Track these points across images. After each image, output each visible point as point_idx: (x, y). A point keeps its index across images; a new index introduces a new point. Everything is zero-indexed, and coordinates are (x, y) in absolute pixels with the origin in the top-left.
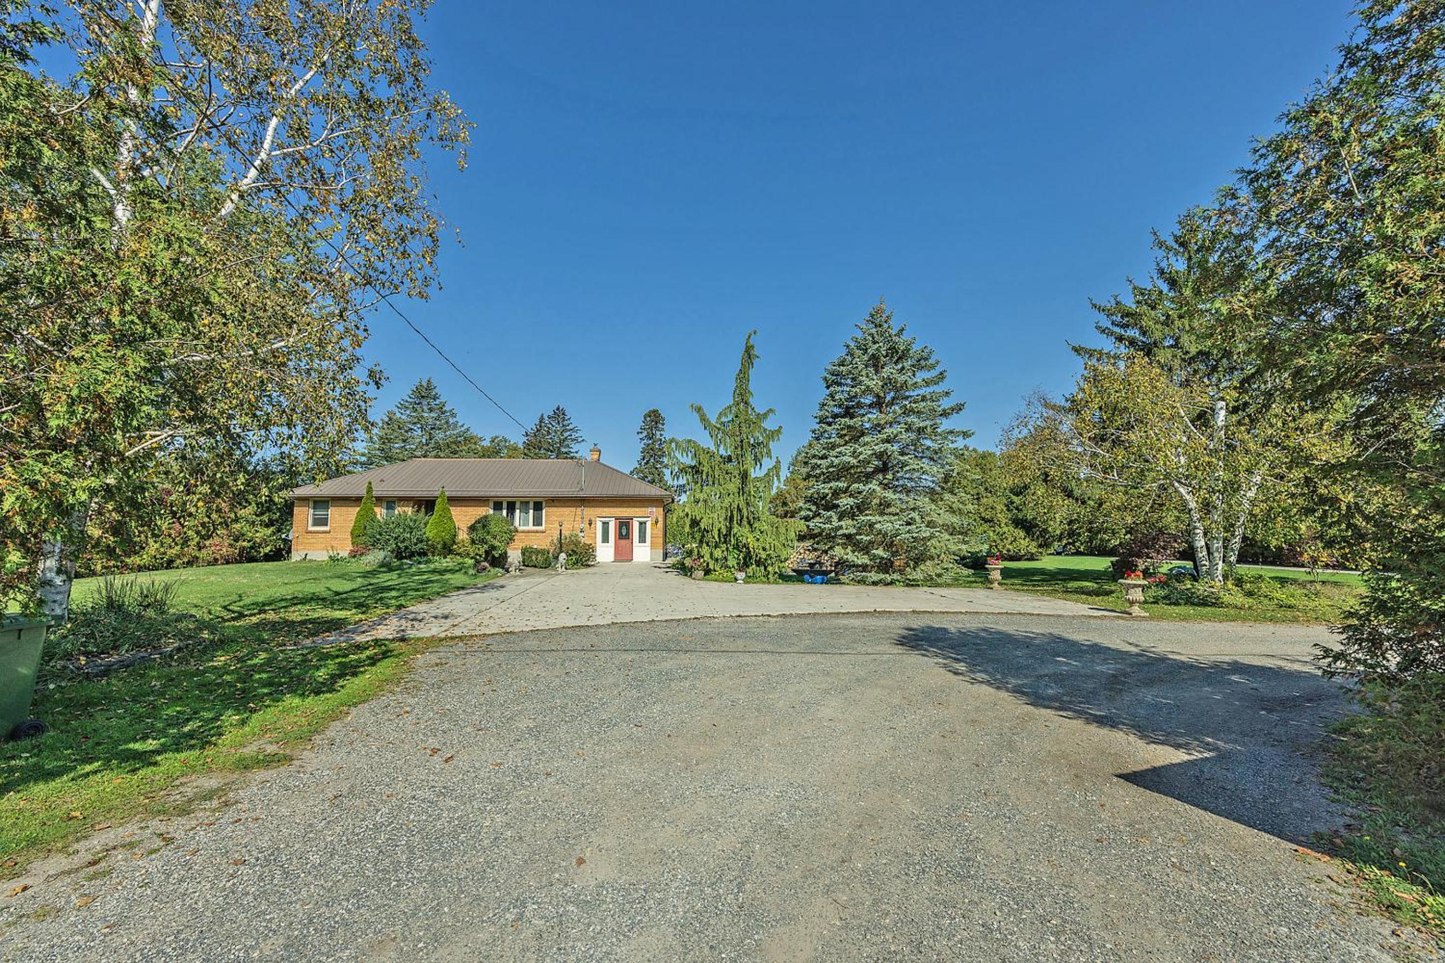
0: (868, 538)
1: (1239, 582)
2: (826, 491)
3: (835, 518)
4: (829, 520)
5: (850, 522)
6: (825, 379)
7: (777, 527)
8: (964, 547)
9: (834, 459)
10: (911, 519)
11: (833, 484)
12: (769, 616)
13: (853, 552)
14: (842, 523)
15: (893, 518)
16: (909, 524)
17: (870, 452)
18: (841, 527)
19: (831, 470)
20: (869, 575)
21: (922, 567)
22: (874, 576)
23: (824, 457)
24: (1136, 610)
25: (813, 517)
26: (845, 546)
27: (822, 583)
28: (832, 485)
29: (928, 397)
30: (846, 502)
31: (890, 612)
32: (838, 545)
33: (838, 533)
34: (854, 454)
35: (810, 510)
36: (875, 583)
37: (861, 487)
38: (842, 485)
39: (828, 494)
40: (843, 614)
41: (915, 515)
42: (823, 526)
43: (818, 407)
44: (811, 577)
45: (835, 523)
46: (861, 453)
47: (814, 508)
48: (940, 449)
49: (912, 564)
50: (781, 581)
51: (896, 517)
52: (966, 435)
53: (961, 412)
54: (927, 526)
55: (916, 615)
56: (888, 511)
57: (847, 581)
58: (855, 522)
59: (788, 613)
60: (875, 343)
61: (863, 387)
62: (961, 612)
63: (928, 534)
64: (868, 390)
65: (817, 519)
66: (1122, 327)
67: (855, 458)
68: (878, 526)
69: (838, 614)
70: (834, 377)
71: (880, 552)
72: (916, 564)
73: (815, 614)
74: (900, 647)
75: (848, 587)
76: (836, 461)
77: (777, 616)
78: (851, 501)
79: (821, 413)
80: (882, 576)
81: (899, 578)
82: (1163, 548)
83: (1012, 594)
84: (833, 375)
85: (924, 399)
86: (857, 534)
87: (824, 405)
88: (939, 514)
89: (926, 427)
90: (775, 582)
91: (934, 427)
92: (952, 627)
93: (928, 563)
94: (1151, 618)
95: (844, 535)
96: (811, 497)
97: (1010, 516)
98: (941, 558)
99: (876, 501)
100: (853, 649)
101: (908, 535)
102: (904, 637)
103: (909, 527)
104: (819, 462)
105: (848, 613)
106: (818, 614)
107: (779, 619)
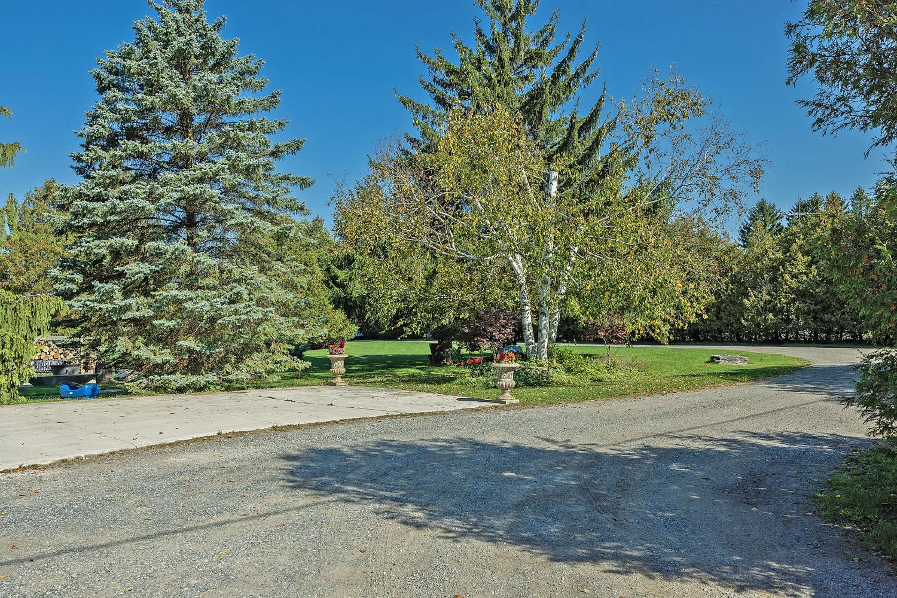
0: (172, 323)
1: (561, 359)
2: (103, 251)
3: (118, 295)
4: (108, 296)
5: (142, 299)
6: (98, 77)
7: (15, 310)
8: (301, 332)
9: (117, 202)
10: (237, 294)
11: (116, 241)
12: (35, 467)
13: (146, 344)
14: (129, 301)
15: (210, 293)
16: (232, 302)
17: (176, 195)
18: (128, 308)
19: (112, 218)
20: (172, 377)
21: (248, 361)
22: (181, 380)
23: (99, 198)
24: (508, 397)
25: (78, 293)
26: (131, 336)
27: (92, 396)
28: (112, 241)
29: (258, 125)
30: (137, 269)
31: (242, 433)
32: (123, 335)
33: (123, 317)
34: (151, 197)
35: (72, 281)
36: (181, 390)
37: (162, 244)
38: (130, 242)
39: (104, 257)
40: (171, 445)
41: (242, 289)
42: (97, 306)
43: (87, 119)
44: (72, 388)
45: (119, 301)
46: (161, 196)
47: (79, 278)
48: (274, 198)
49: (233, 359)
50: (23, 399)
51: (214, 292)
52: (304, 183)
53: (298, 153)
54: (258, 305)
55: (281, 434)
56: (203, 282)
57: (137, 389)
58: (151, 300)
59: (71, 456)
60: (180, 34)
61: (165, 96)
62: (334, 422)
63: (260, 316)
64: (173, 99)
65: (84, 296)
66: (442, 85)
67: (153, 202)
68: (188, 305)
69: (163, 446)
70: (112, 77)
71: (190, 343)
72: (240, 360)
73: (122, 452)
74: (300, 492)
75: (138, 398)
76: (121, 205)
77: (52, 466)
78: (146, 268)
79: (89, 129)
80: (192, 379)
81: (216, 379)
82: (503, 327)
83: (366, 392)
84: (110, 73)
85: (251, 127)
86: (155, 317)
87: (95, 117)
88: (271, 289)
89: (258, 166)
90: (12, 401)
91: (267, 167)
92: (344, 446)
93: (255, 355)
94: (523, 405)
95: (133, 320)
96: (74, 261)
97: (330, 294)
98: (272, 348)
99: (185, 268)
100: (234, 510)
101: (233, 318)
102: (292, 473)
103: (233, 307)
104: (91, 205)
105: (178, 443)
106: (129, 451)
107: (57, 471)
